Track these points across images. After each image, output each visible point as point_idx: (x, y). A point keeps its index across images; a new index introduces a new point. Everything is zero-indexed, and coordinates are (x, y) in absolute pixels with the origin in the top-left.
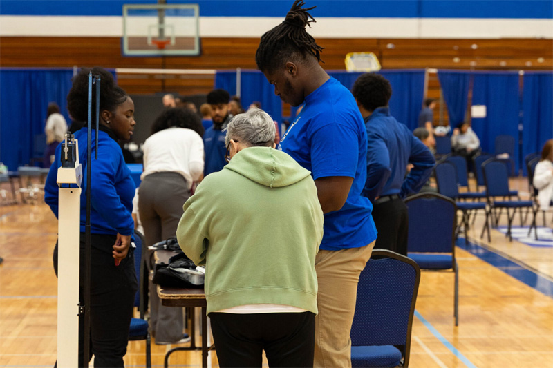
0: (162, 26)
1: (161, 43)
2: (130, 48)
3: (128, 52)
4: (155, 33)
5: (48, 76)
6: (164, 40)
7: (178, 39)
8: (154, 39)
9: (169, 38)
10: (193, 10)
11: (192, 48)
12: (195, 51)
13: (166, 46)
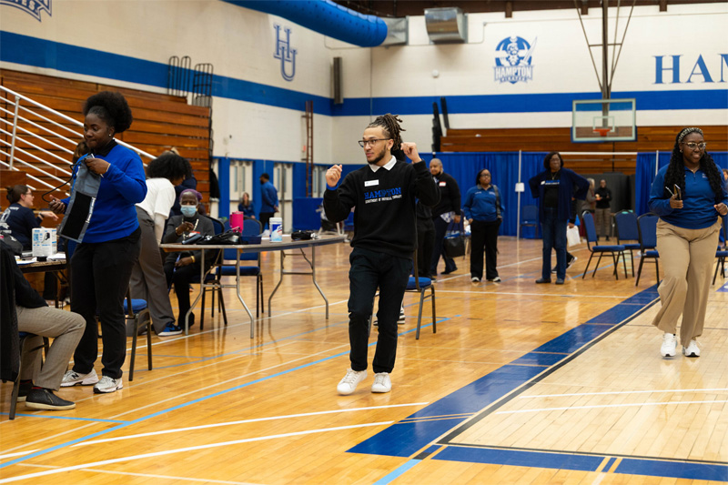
0: (605, 117)
1: (603, 132)
2: (577, 137)
3: (576, 139)
4: (600, 124)
5: (499, 158)
6: (606, 129)
7: (618, 129)
8: (598, 129)
9: (611, 128)
10: (631, 103)
11: (631, 135)
12: (633, 138)
13: (608, 133)
